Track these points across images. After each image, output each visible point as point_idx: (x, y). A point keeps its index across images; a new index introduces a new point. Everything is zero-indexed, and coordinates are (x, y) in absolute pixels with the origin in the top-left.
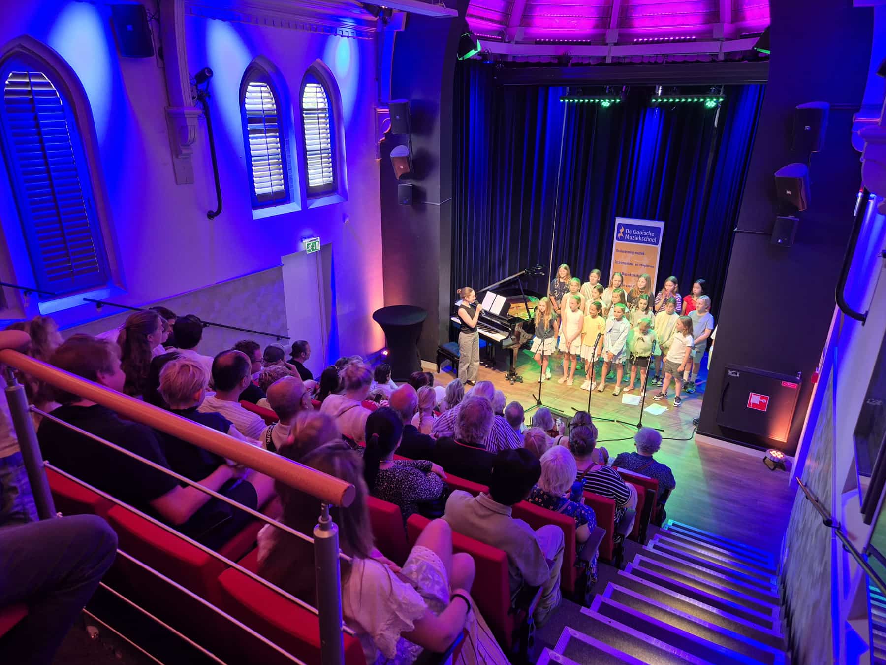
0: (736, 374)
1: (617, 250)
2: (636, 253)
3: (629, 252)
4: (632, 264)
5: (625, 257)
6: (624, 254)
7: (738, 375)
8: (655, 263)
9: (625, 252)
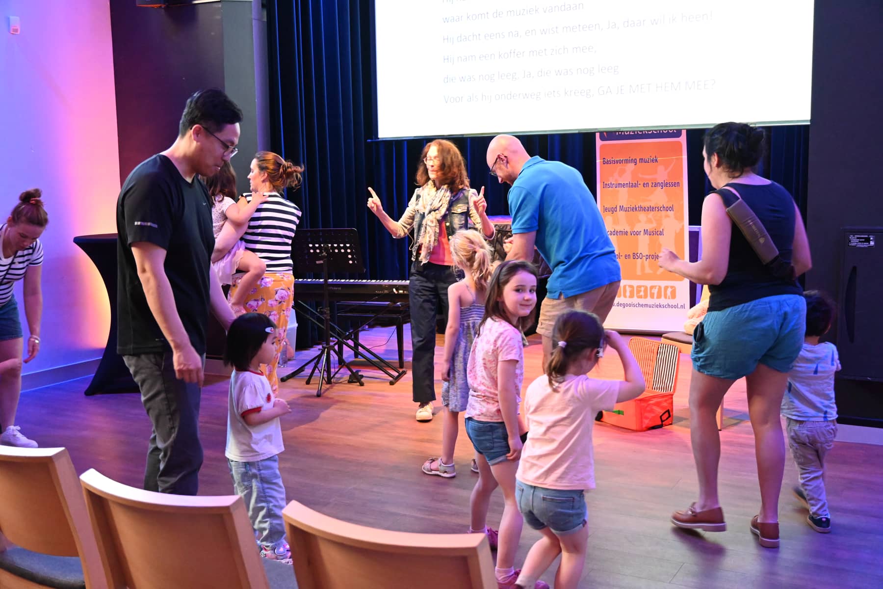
0: (868, 240)
1: (605, 162)
2: (641, 160)
3: (627, 161)
4: (636, 186)
5: (621, 173)
6: (619, 166)
7: (872, 243)
8: (682, 176)
9: (620, 162)
